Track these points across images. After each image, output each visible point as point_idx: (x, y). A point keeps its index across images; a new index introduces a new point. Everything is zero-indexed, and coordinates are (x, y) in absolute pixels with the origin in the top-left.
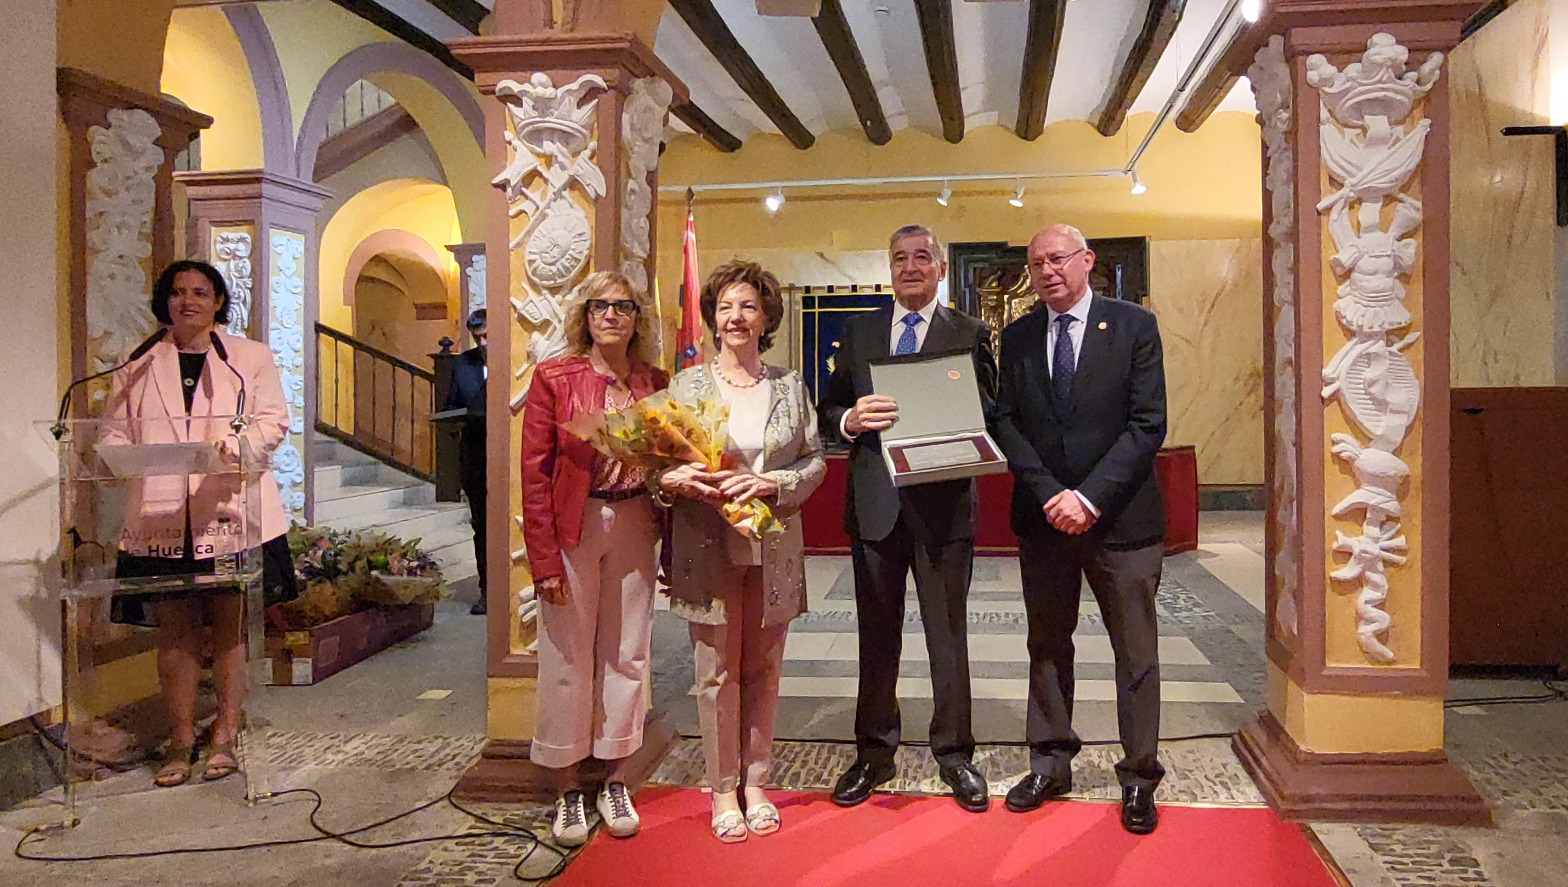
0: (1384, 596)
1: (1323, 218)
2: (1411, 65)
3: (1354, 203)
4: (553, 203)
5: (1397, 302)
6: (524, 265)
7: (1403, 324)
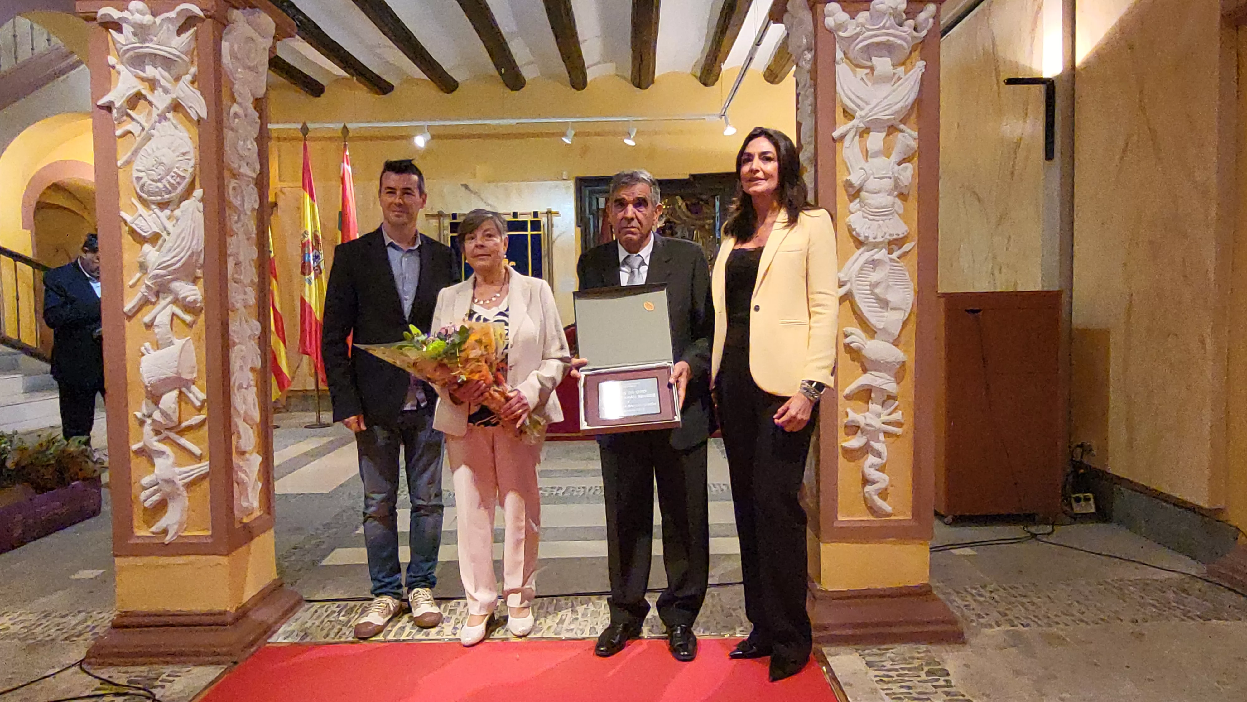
0: (884, 461)
1: (838, 145)
2: (910, 14)
3: (864, 132)
4: (157, 124)
5: (897, 216)
6: (132, 182)
7: (901, 236)
